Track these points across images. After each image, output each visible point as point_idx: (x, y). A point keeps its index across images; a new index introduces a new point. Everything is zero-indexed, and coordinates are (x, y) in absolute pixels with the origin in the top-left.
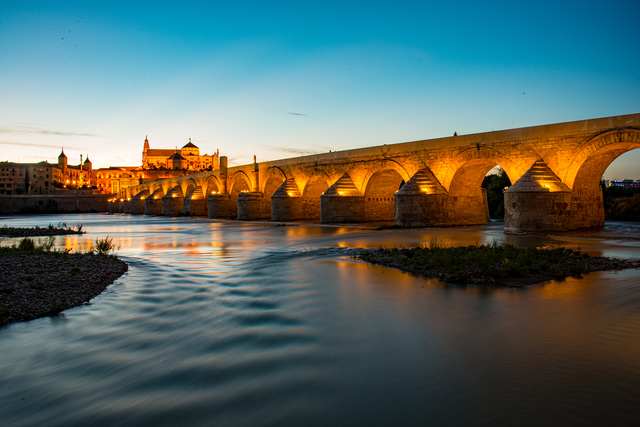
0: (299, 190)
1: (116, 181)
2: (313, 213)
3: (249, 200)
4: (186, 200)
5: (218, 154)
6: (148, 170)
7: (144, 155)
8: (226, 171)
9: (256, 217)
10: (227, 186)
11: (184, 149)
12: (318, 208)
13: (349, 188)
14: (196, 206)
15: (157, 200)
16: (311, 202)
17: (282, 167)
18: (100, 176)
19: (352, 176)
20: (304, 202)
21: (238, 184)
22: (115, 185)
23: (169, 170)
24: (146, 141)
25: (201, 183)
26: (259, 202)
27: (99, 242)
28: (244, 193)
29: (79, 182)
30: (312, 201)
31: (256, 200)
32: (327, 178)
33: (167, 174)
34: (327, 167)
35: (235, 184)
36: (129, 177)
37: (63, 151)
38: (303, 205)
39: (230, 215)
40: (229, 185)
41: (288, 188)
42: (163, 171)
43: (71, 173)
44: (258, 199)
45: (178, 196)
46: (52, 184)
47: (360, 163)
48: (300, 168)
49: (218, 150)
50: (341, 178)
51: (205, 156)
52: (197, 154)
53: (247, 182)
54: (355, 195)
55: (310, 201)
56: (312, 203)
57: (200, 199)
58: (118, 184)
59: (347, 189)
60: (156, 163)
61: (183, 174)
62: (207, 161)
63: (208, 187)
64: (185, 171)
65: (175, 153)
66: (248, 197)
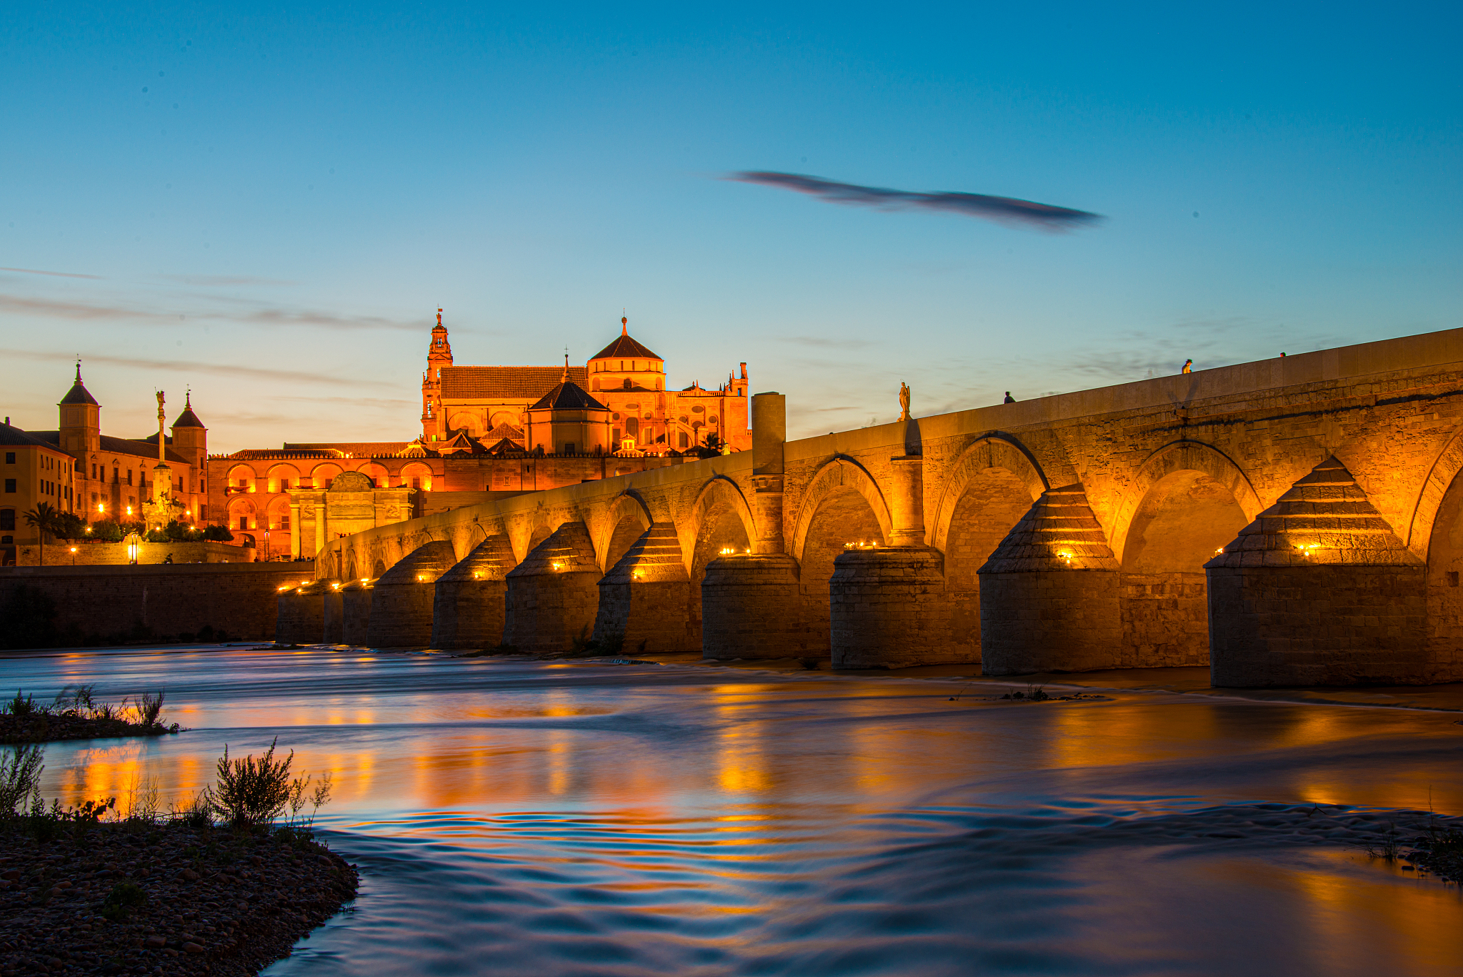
0: (1108, 536)
1: (312, 505)
2: (1174, 642)
3: (882, 583)
4: (610, 584)
5: (746, 384)
6: (446, 456)
7: (430, 392)
8: (780, 457)
9: (914, 659)
10: (785, 524)
11: (601, 363)
12: (1197, 619)
13: (1348, 527)
14: (651, 608)
15: (484, 585)
16: (1162, 593)
17: (1024, 436)
18: (243, 482)
19: (1365, 473)
20: (1131, 591)
21: (832, 511)
22: (305, 523)
23: (536, 457)
24: (440, 330)
25: (673, 512)
26: (924, 592)
27: (233, 771)
28: (861, 551)
29: (149, 512)
30: (1168, 588)
31: (913, 583)
32: (1238, 478)
33: (527, 474)
34: (1238, 431)
35: (821, 513)
36: (367, 487)
37: (79, 377)
38: (1125, 606)
39: (797, 649)
40: (791, 518)
41: (1053, 530)
42: (511, 462)
43: (116, 470)
44: (919, 578)
45: (574, 568)
46: (31, 518)
47: (1400, 405)
48: (1110, 439)
49: (743, 364)
50: (1306, 480)
51: (688, 393)
52: (654, 387)
53: (872, 504)
54: (1378, 556)
55: (1159, 588)
56: (1166, 596)
57: (668, 579)
58: (320, 516)
59: (1338, 531)
60: (482, 427)
61: (596, 470)
62: (699, 417)
63: (704, 526)
64: (604, 458)
65: (563, 380)
66: (878, 571)
